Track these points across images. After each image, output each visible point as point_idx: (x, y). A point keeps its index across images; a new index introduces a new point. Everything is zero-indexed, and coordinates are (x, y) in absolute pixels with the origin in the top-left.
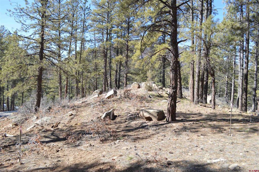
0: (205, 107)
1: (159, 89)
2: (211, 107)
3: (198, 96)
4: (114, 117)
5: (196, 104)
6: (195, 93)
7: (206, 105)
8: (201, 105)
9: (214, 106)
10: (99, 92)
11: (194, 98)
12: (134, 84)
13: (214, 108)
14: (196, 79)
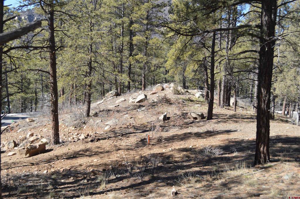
0: (228, 110)
1: (185, 92)
2: (233, 110)
3: (224, 101)
4: (169, 118)
5: (222, 108)
6: (221, 99)
7: (230, 108)
8: (226, 109)
9: (235, 109)
10: (114, 93)
11: (220, 103)
12: (158, 86)
13: (235, 111)
14: (223, 88)
